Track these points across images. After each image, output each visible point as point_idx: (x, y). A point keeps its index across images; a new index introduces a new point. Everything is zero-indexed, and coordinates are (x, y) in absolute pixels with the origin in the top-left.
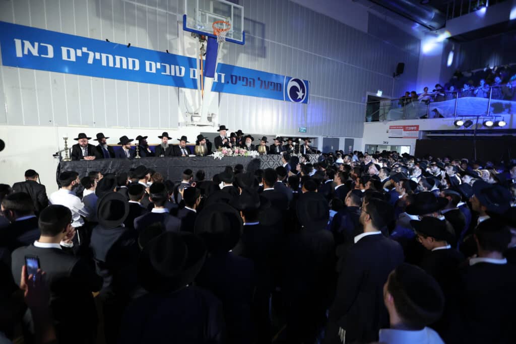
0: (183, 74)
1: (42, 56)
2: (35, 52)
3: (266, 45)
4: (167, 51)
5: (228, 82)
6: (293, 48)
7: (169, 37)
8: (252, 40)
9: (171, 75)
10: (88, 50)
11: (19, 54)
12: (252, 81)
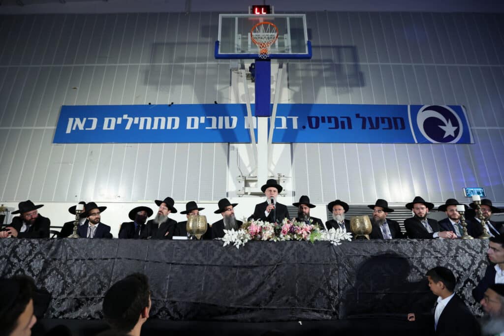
0: (234, 125)
1: (87, 129)
2: (81, 127)
3: (362, 70)
4: (216, 102)
5: (304, 127)
6: (413, 65)
7: (218, 87)
8: (338, 68)
9: (218, 129)
10: (128, 117)
11: (68, 131)
12: (345, 120)
